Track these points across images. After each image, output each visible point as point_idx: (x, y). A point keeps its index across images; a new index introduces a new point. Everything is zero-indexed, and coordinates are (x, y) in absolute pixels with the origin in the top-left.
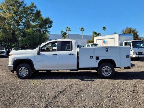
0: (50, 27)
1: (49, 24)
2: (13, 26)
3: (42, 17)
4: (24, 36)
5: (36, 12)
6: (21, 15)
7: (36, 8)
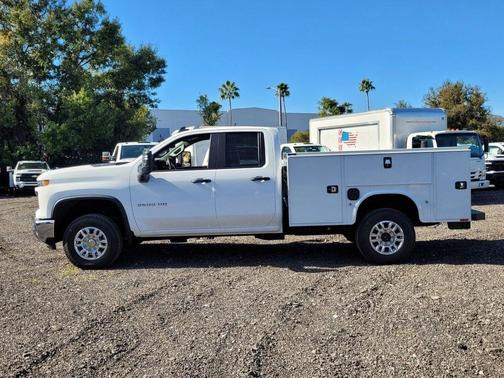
0: (156, 83)
1: (153, 73)
2: (16, 81)
3: (126, 44)
4: (59, 116)
5: (102, 26)
6: (49, 41)
7: (104, 12)
